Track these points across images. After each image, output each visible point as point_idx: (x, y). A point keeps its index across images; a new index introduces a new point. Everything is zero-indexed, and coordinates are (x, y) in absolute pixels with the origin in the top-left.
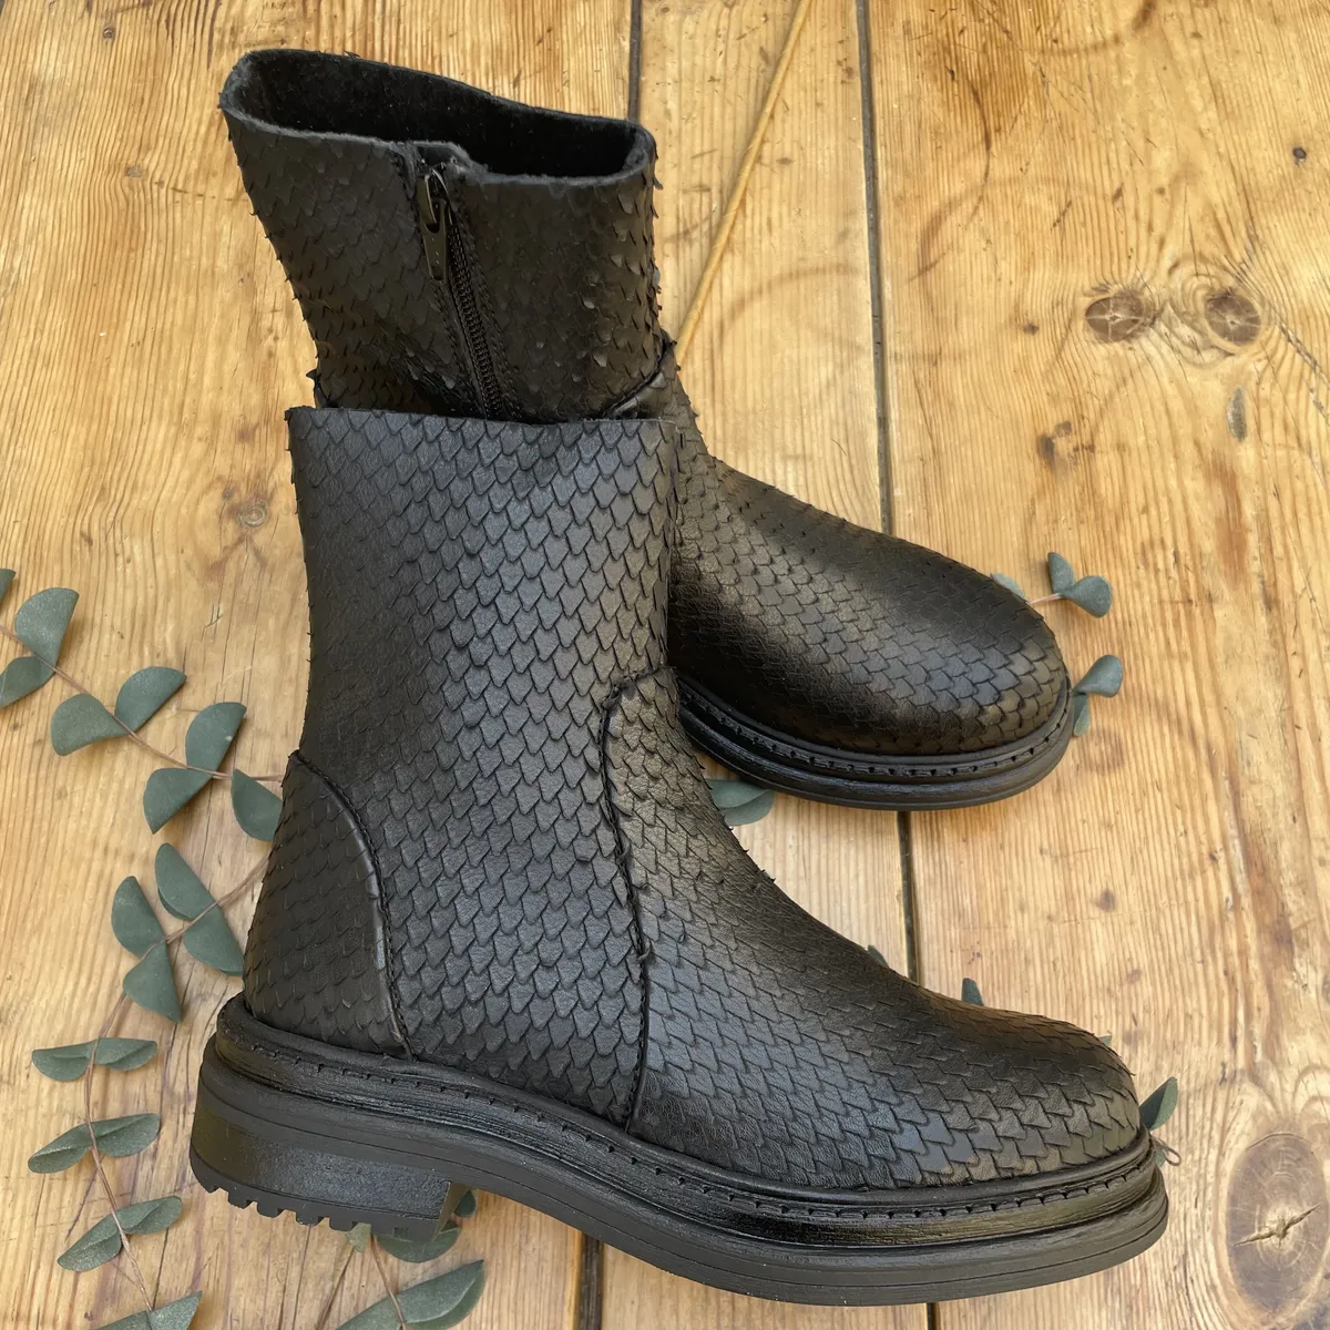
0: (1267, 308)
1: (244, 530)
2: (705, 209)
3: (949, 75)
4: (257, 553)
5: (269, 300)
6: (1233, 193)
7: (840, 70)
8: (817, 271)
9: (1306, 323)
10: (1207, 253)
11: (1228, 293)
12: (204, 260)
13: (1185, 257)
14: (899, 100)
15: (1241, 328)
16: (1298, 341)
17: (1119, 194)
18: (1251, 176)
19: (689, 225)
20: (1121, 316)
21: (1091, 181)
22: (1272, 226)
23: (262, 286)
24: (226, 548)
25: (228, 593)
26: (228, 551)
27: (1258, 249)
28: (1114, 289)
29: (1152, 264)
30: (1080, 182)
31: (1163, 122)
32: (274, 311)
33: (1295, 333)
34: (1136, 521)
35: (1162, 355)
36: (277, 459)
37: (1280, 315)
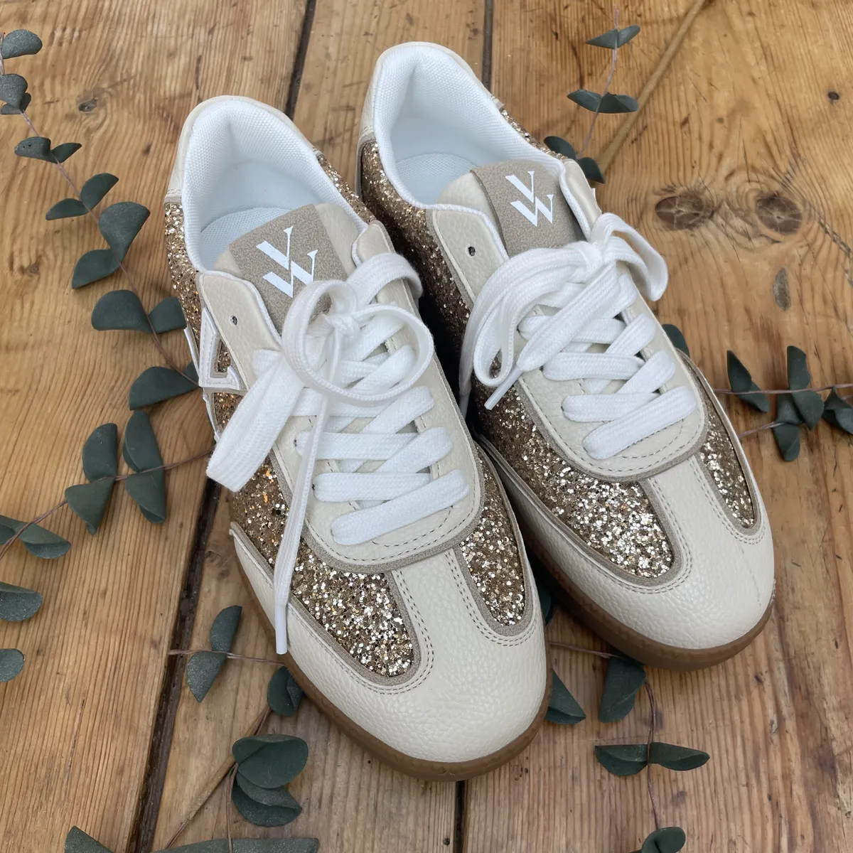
0: (808, 207)
3: (554, 37)
6: (780, 123)
7: (468, 30)
9: (840, 219)
10: (757, 166)
11: (775, 195)
13: (739, 168)
14: (512, 52)
15: (786, 222)
16: (834, 233)
18: (794, 111)
20: (685, 210)
21: (664, 113)
22: (812, 148)
27: (800, 163)
29: (712, 172)
30: (655, 113)
31: (724, 72)
33: (832, 228)
37: (819, 214)
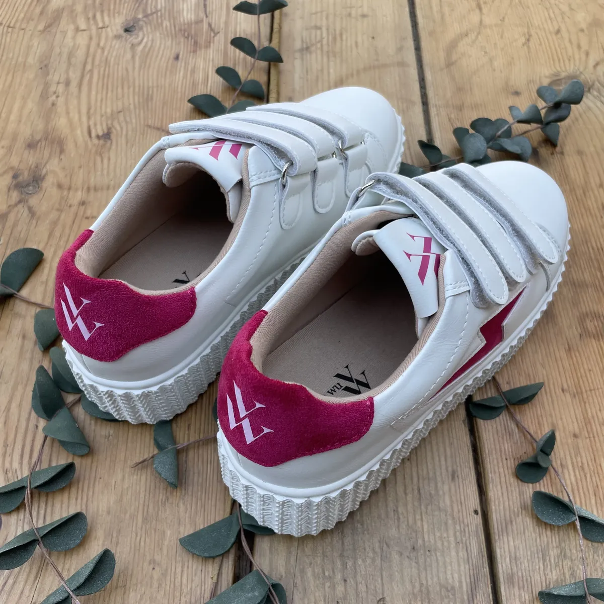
1: (23, 196)
2: (319, 38)
4: (30, 209)
5: (56, 78)
8: (385, 66)
12: (20, 59)
17: (558, 32)
19: (309, 45)
23: (53, 70)
24: (10, 206)
25: (7, 231)
26: (11, 207)
28: (563, 75)
32: (58, 83)
34: (596, 192)
35: (597, 106)
36: (49, 158)
